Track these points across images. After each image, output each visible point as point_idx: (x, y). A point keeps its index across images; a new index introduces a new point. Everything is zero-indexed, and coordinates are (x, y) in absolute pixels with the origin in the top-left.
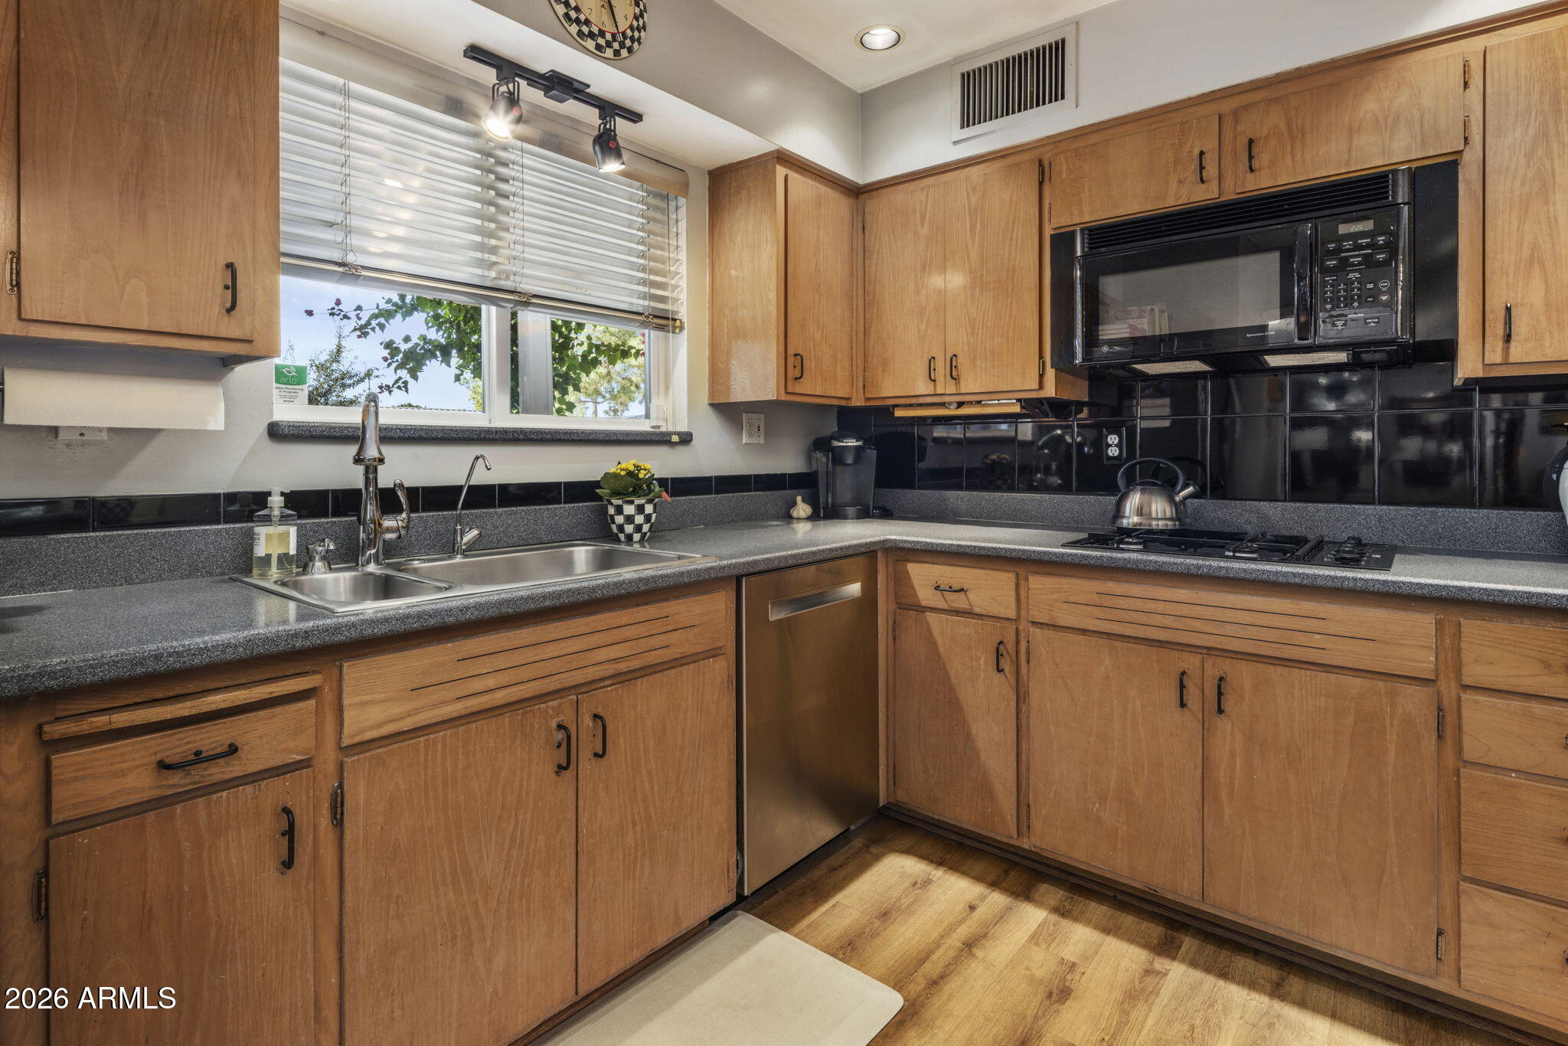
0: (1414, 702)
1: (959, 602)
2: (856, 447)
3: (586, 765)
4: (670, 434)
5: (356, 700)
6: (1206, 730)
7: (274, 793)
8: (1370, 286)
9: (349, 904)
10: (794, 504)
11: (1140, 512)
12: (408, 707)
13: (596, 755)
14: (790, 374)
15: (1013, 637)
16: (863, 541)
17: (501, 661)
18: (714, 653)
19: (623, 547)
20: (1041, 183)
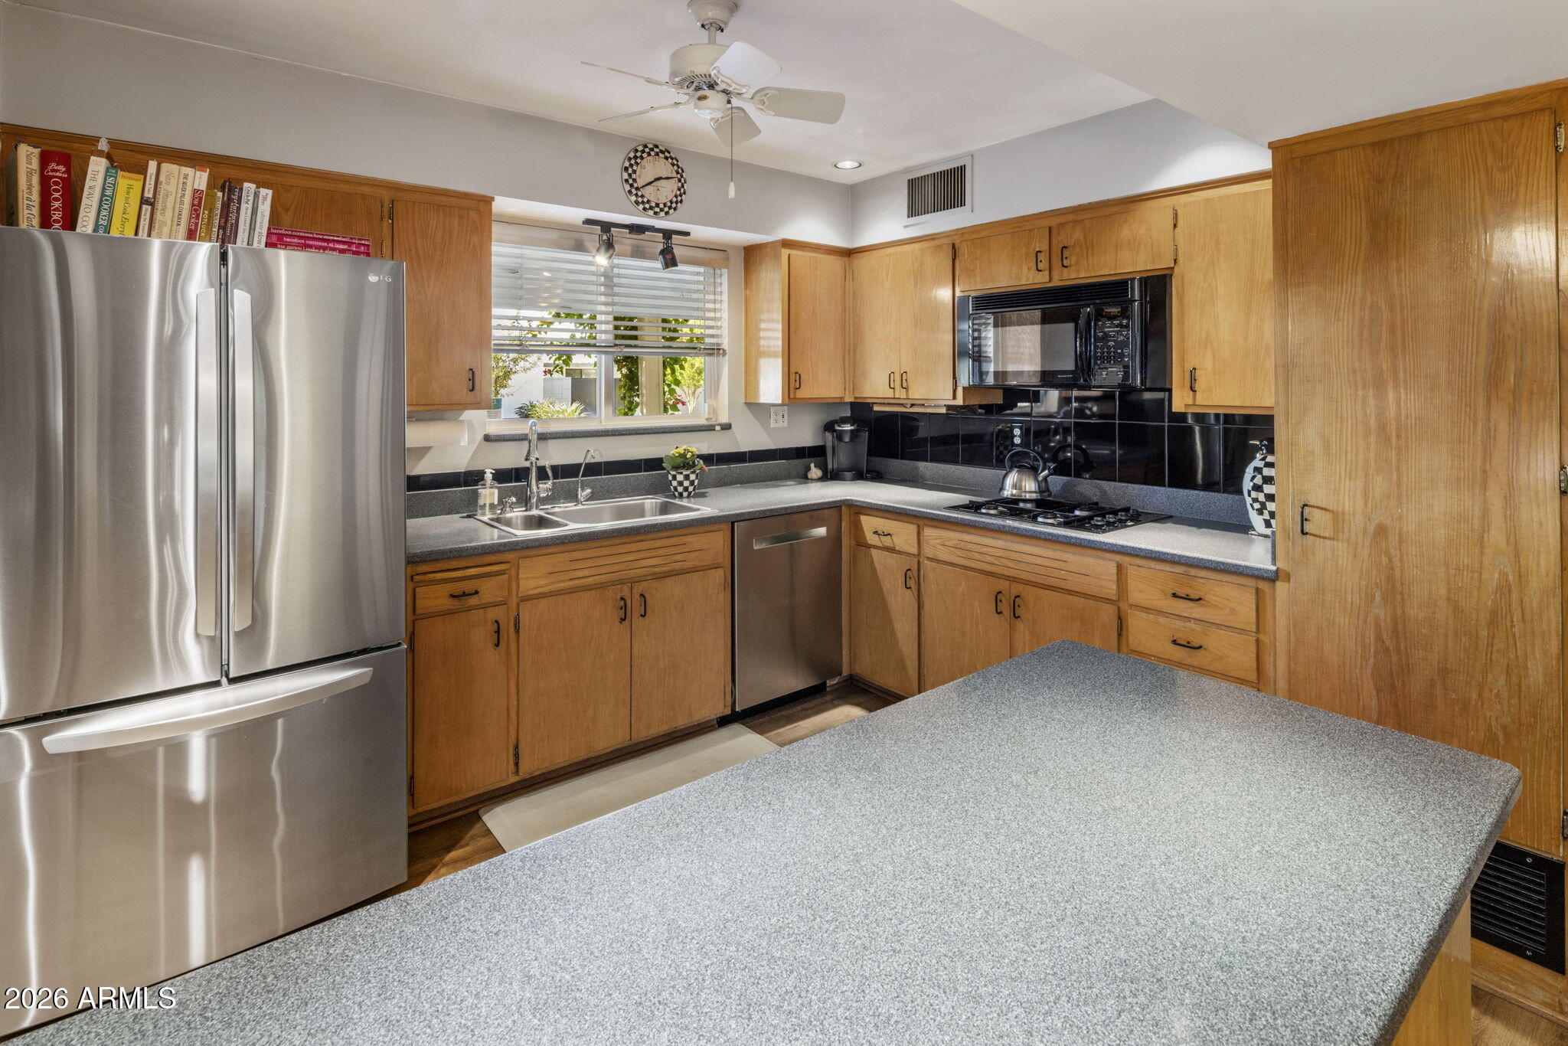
0: (1108, 613)
1: (887, 541)
2: (852, 431)
3: (637, 621)
4: (714, 426)
5: (524, 576)
6: (1012, 629)
7: (492, 614)
8: (1119, 351)
9: (521, 669)
10: (809, 469)
11: (1015, 486)
12: (547, 581)
13: (642, 615)
14: (792, 386)
15: (916, 566)
16: (827, 500)
17: (591, 563)
18: (716, 567)
19: (677, 501)
20: (954, 260)
